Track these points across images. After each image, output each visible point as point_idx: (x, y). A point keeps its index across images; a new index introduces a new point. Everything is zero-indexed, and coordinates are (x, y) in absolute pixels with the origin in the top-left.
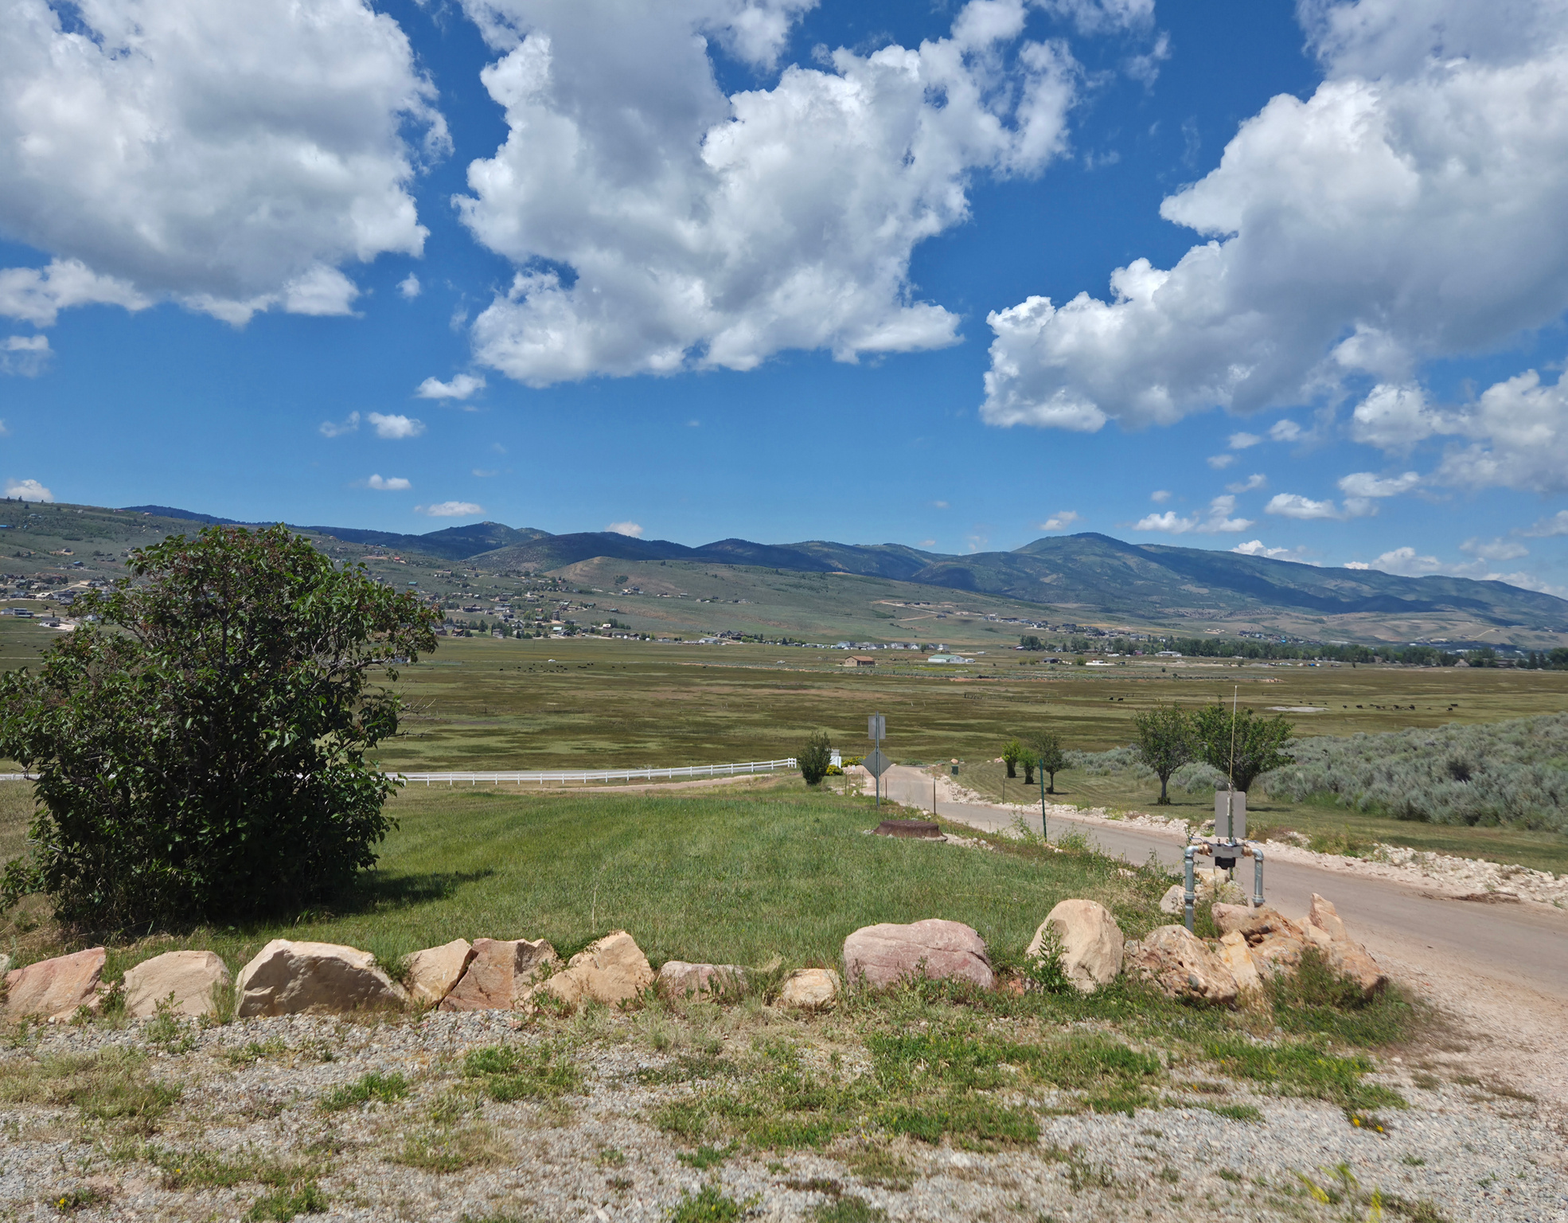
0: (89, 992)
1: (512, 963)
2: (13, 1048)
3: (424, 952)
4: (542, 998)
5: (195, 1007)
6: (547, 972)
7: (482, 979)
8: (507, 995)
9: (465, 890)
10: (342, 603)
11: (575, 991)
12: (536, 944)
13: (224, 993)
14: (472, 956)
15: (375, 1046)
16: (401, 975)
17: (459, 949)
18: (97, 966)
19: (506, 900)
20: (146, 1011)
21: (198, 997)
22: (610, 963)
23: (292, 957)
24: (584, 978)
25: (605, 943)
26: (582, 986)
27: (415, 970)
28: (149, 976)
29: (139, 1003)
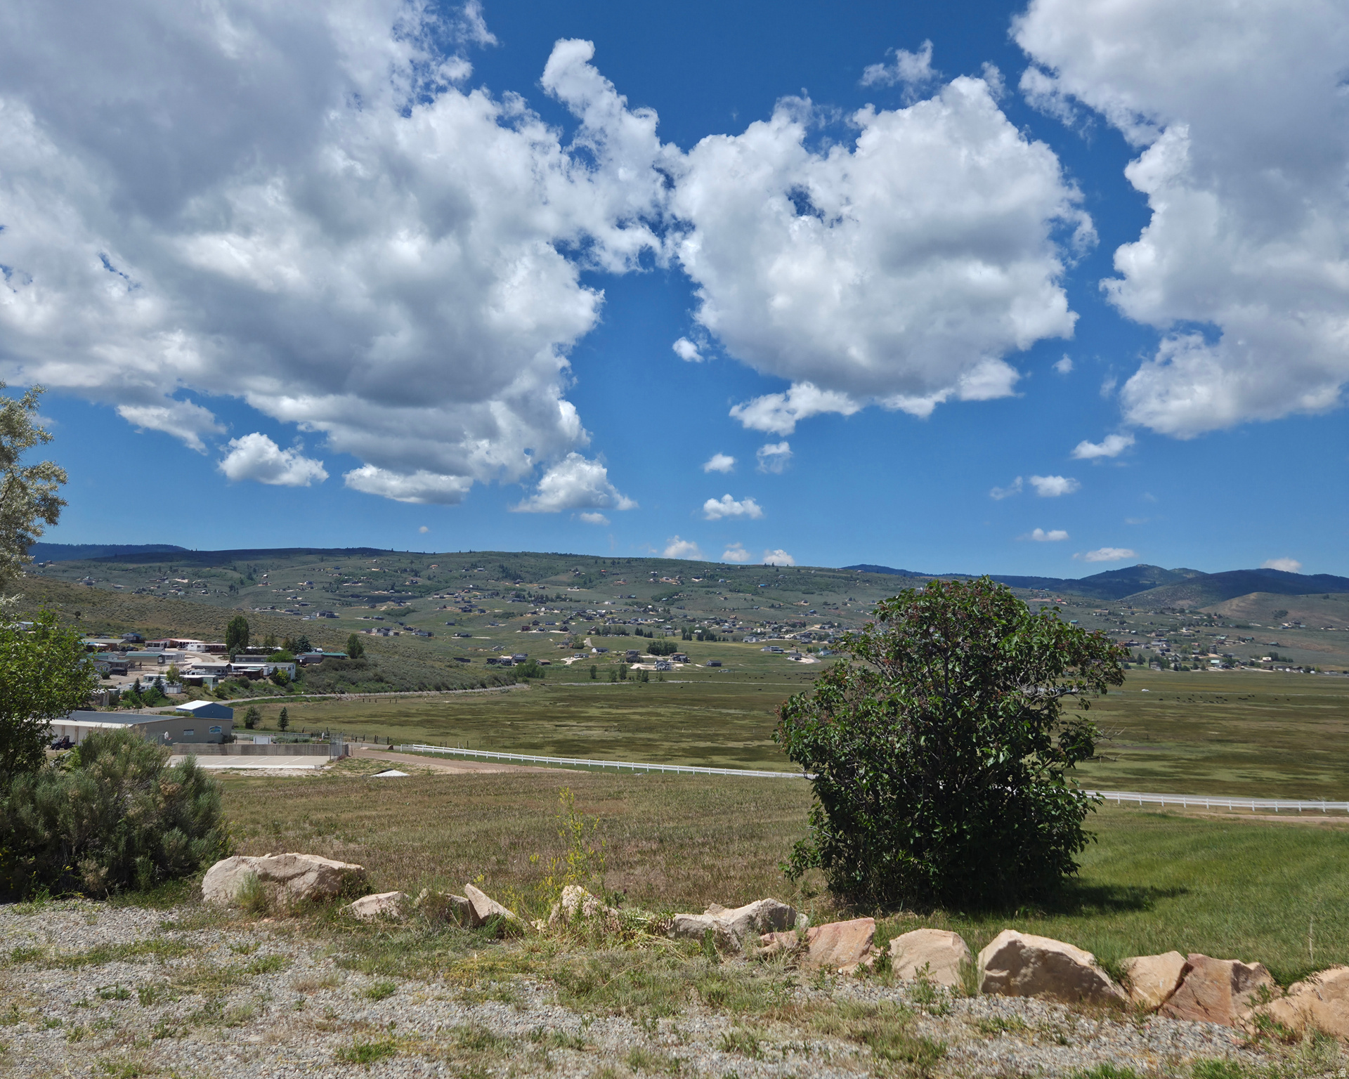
0: (865, 952)
1: (1228, 981)
2: (816, 989)
3: (1141, 959)
4: (1264, 1022)
5: (947, 979)
6: (1266, 996)
7: (1199, 993)
8: (1226, 1012)
9: (1164, 905)
10: (1041, 642)
11: (1299, 1019)
12: (1252, 966)
13: (968, 970)
14: (1187, 969)
15: (1104, 1039)
16: (1120, 977)
17: (1172, 962)
18: (870, 932)
19: (1206, 919)
20: (908, 975)
21: (949, 970)
22: (1333, 996)
23: (1024, 947)
24: (1307, 1007)
25: (1328, 976)
26: (1306, 1015)
27: (1133, 974)
28: (909, 946)
29: (903, 967)
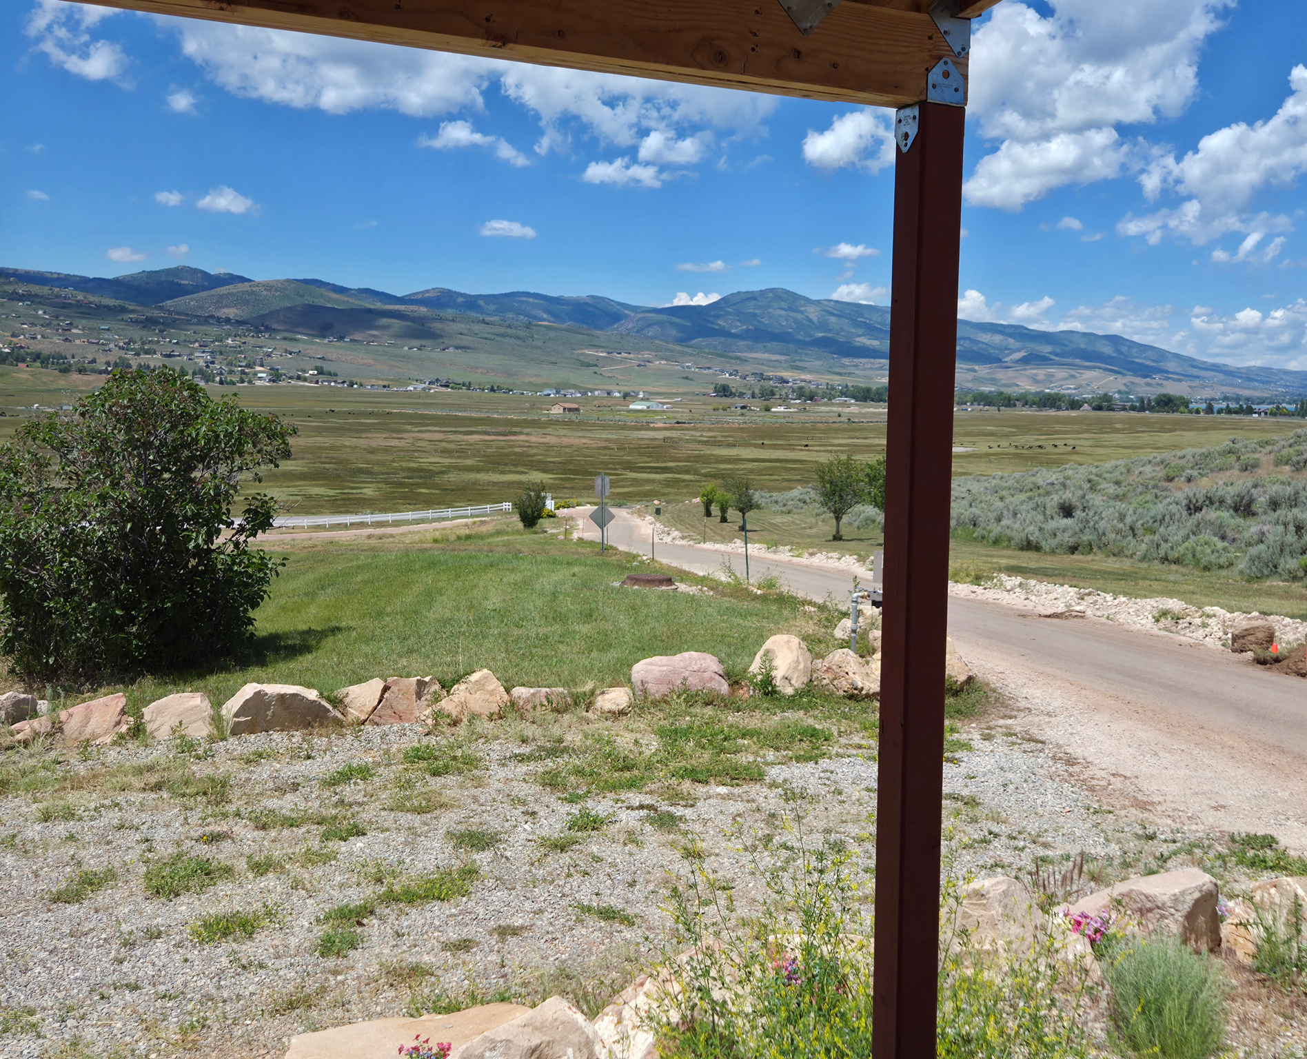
0: (118, 723)
1: (413, 692)
2: (85, 761)
3: (351, 688)
4: (438, 715)
5: (200, 730)
6: (437, 699)
7: (394, 704)
8: (412, 713)
11: (459, 709)
12: (427, 679)
13: (217, 720)
14: (386, 689)
15: (335, 749)
16: (338, 702)
17: (376, 685)
18: (121, 706)
20: (163, 733)
21: (200, 723)
22: (478, 690)
23: (266, 694)
24: (463, 700)
25: (474, 677)
26: (464, 705)
27: (347, 701)
28: (160, 711)
29: (158, 729)
